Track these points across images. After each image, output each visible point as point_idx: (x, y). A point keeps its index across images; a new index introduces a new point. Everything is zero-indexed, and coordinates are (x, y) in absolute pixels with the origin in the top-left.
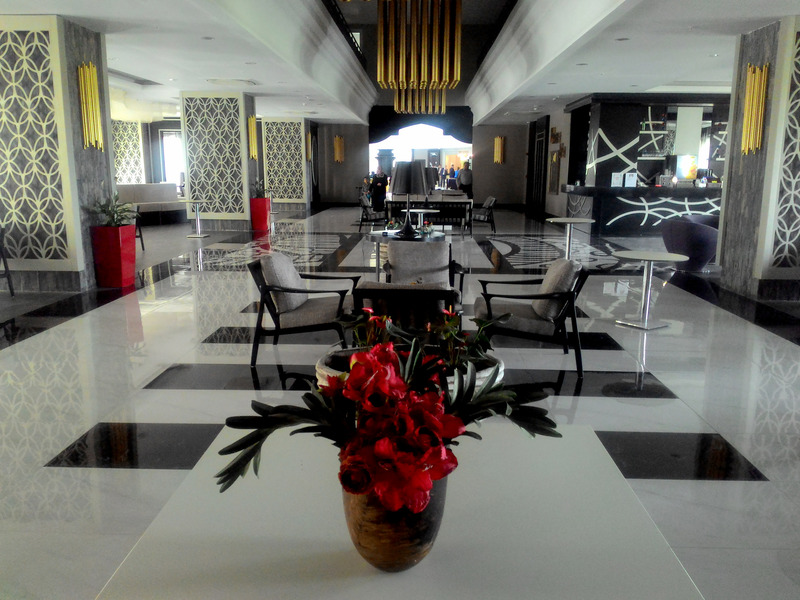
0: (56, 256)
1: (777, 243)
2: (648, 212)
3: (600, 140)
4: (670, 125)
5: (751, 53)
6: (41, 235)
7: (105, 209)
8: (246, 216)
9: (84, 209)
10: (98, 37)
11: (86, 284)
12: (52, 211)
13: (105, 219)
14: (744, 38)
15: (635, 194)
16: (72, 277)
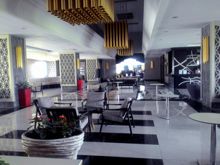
0: (7, 98)
1: (216, 91)
2: (191, 81)
3: (175, 61)
4: (198, 56)
5: (204, 33)
6: (4, 92)
7: (22, 85)
8: (76, 85)
9: (16, 84)
10: (23, 39)
11: (15, 105)
12: (7, 85)
13: (22, 87)
14: (203, 29)
15: (187, 76)
16: (11, 103)
